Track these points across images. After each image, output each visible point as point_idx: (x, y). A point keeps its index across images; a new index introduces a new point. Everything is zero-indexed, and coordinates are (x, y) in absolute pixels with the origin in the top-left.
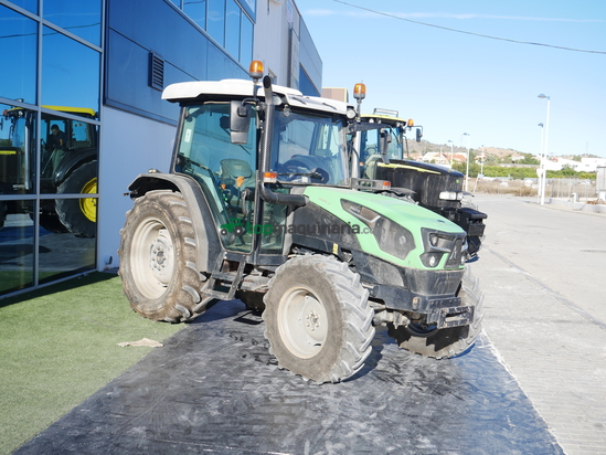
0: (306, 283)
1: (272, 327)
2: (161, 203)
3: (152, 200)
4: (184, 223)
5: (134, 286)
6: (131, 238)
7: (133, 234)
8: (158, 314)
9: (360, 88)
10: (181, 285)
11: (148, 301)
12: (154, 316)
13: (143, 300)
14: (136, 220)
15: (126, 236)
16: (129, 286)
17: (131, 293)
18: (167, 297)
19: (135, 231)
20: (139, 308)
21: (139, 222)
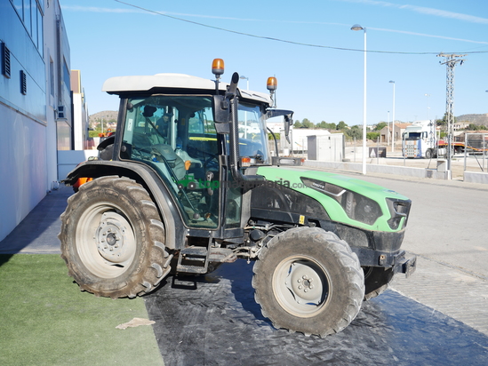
0: (304, 253)
1: (266, 293)
2: (117, 189)
3: (103, 186)
4: (146, 206)
5: (84, 267)
6: (76, 223)
7: (78, 219)
8: (120, 292)
9: (273, 81)
10: (149, 263)
11: (104, 281)
12: (115, 294)
13: (97, 280)
14: (83, 205)
15: (70, 221)
16: (77, 269)
17: (81, 275)
18: (130, 275)
19: (80, 216)
20: (94, 288)
21: (87, 207)
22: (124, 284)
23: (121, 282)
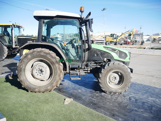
2: (45, 53)
3: (38, 52)
11: (40, 87)
12: (45, 91)
13: (37, 87)
14: (28, 60)
15: (23, 67)
16: (27, 84)
17: (29, 86)
18: (52, 84)
19: (27, 64)
20: (37, 90)
21: (30, 60)
22: (50, 87)
23: (48, 87)
